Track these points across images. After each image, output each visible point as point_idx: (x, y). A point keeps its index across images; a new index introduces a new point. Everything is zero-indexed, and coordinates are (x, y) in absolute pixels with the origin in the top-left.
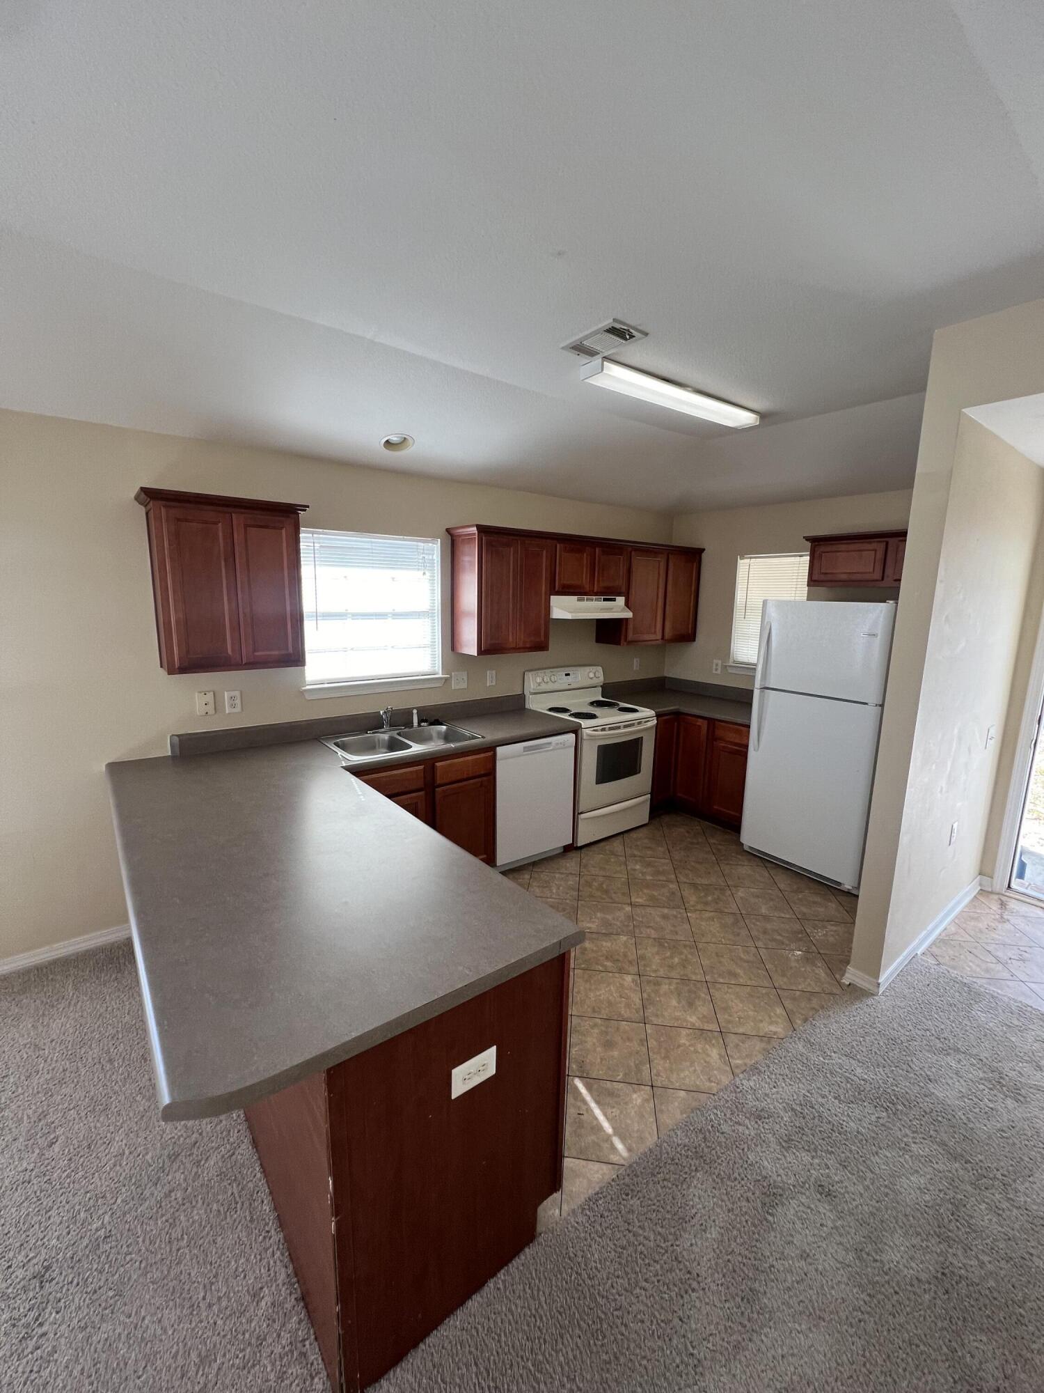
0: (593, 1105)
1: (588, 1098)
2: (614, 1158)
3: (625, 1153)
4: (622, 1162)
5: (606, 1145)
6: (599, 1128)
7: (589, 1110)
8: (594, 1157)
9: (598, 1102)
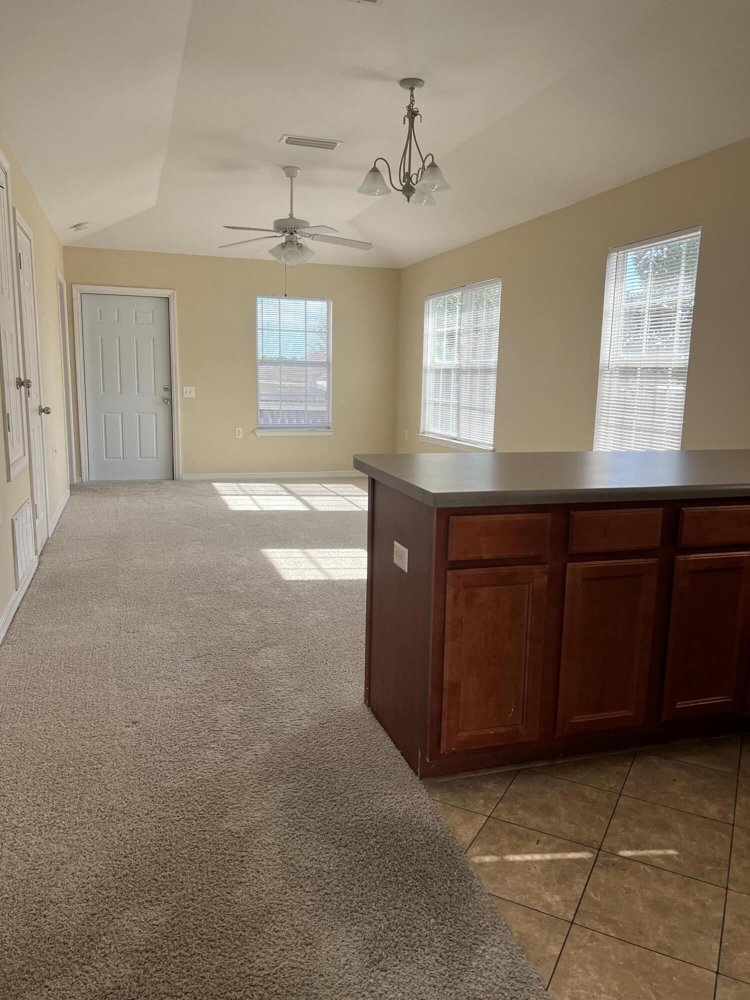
0: (548, 857)
1: (558, 856)
2: (475, 850)
3: (477, 860)
4: (469, 853)
5: (493, 848)
6: (516, 851)
7: (542, 851)
8: (482, 835)
9: (552, 861)
